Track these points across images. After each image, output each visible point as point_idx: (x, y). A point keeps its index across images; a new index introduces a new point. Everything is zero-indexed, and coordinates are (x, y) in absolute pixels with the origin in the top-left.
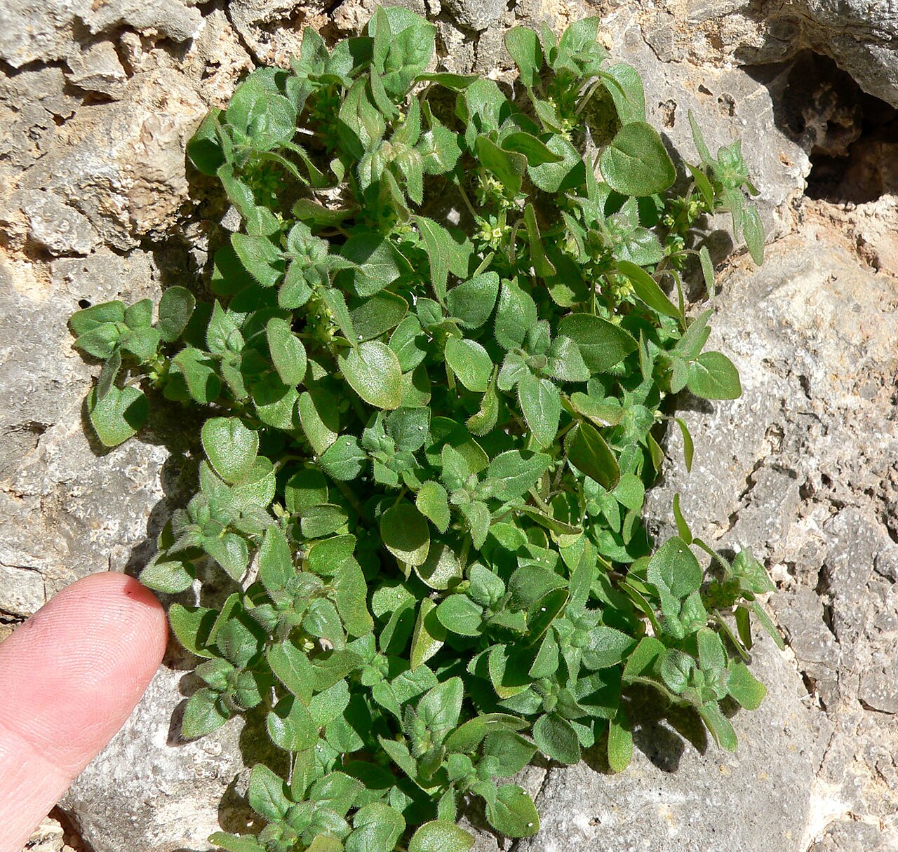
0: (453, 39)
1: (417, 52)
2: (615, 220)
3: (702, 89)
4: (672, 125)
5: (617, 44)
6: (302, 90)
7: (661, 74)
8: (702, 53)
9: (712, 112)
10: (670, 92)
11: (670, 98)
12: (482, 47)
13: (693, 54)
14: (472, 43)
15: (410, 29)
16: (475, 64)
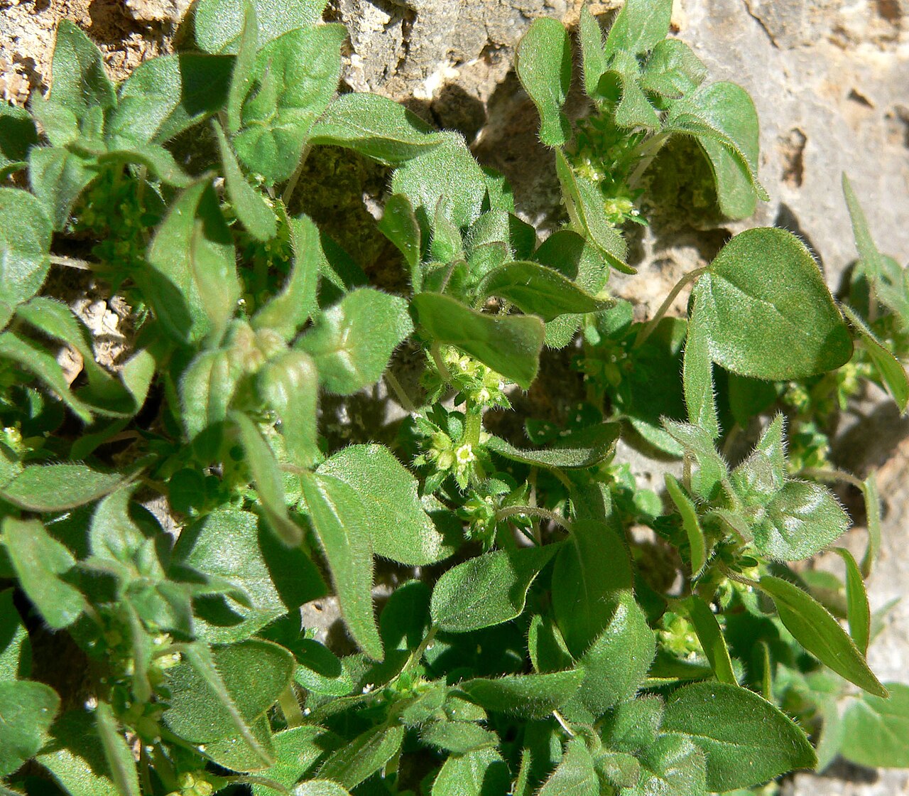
0: (365, 25)
1: (308, 84)
2: (748, 471)
3: (855, 97)
4: (799, 181)
5: (694, 17)
6: (63, 178)
7: (777, 75)
8: (856, 28)
9: (872, 145)
10: (795, 112)
11: (795, 125)
12: (420, 32)
13: (839, 30)
14: (400, 25)
15: (293, 35)
16: (402, 63)
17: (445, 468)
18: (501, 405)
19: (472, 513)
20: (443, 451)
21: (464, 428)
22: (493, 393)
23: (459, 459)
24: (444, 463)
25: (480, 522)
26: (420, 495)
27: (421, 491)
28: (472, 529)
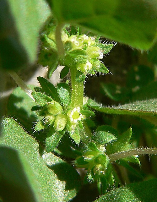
17: (62, 129)
18: (101, 71)
19: (91, 160)
20: (56, 115)
21: (70, 95)
22: (95, 62)
23: (72, 120)
24: (60, 125)
25: (99, 166)
26: (41, 153)
27: (42, 150)
28: (92, 174)
